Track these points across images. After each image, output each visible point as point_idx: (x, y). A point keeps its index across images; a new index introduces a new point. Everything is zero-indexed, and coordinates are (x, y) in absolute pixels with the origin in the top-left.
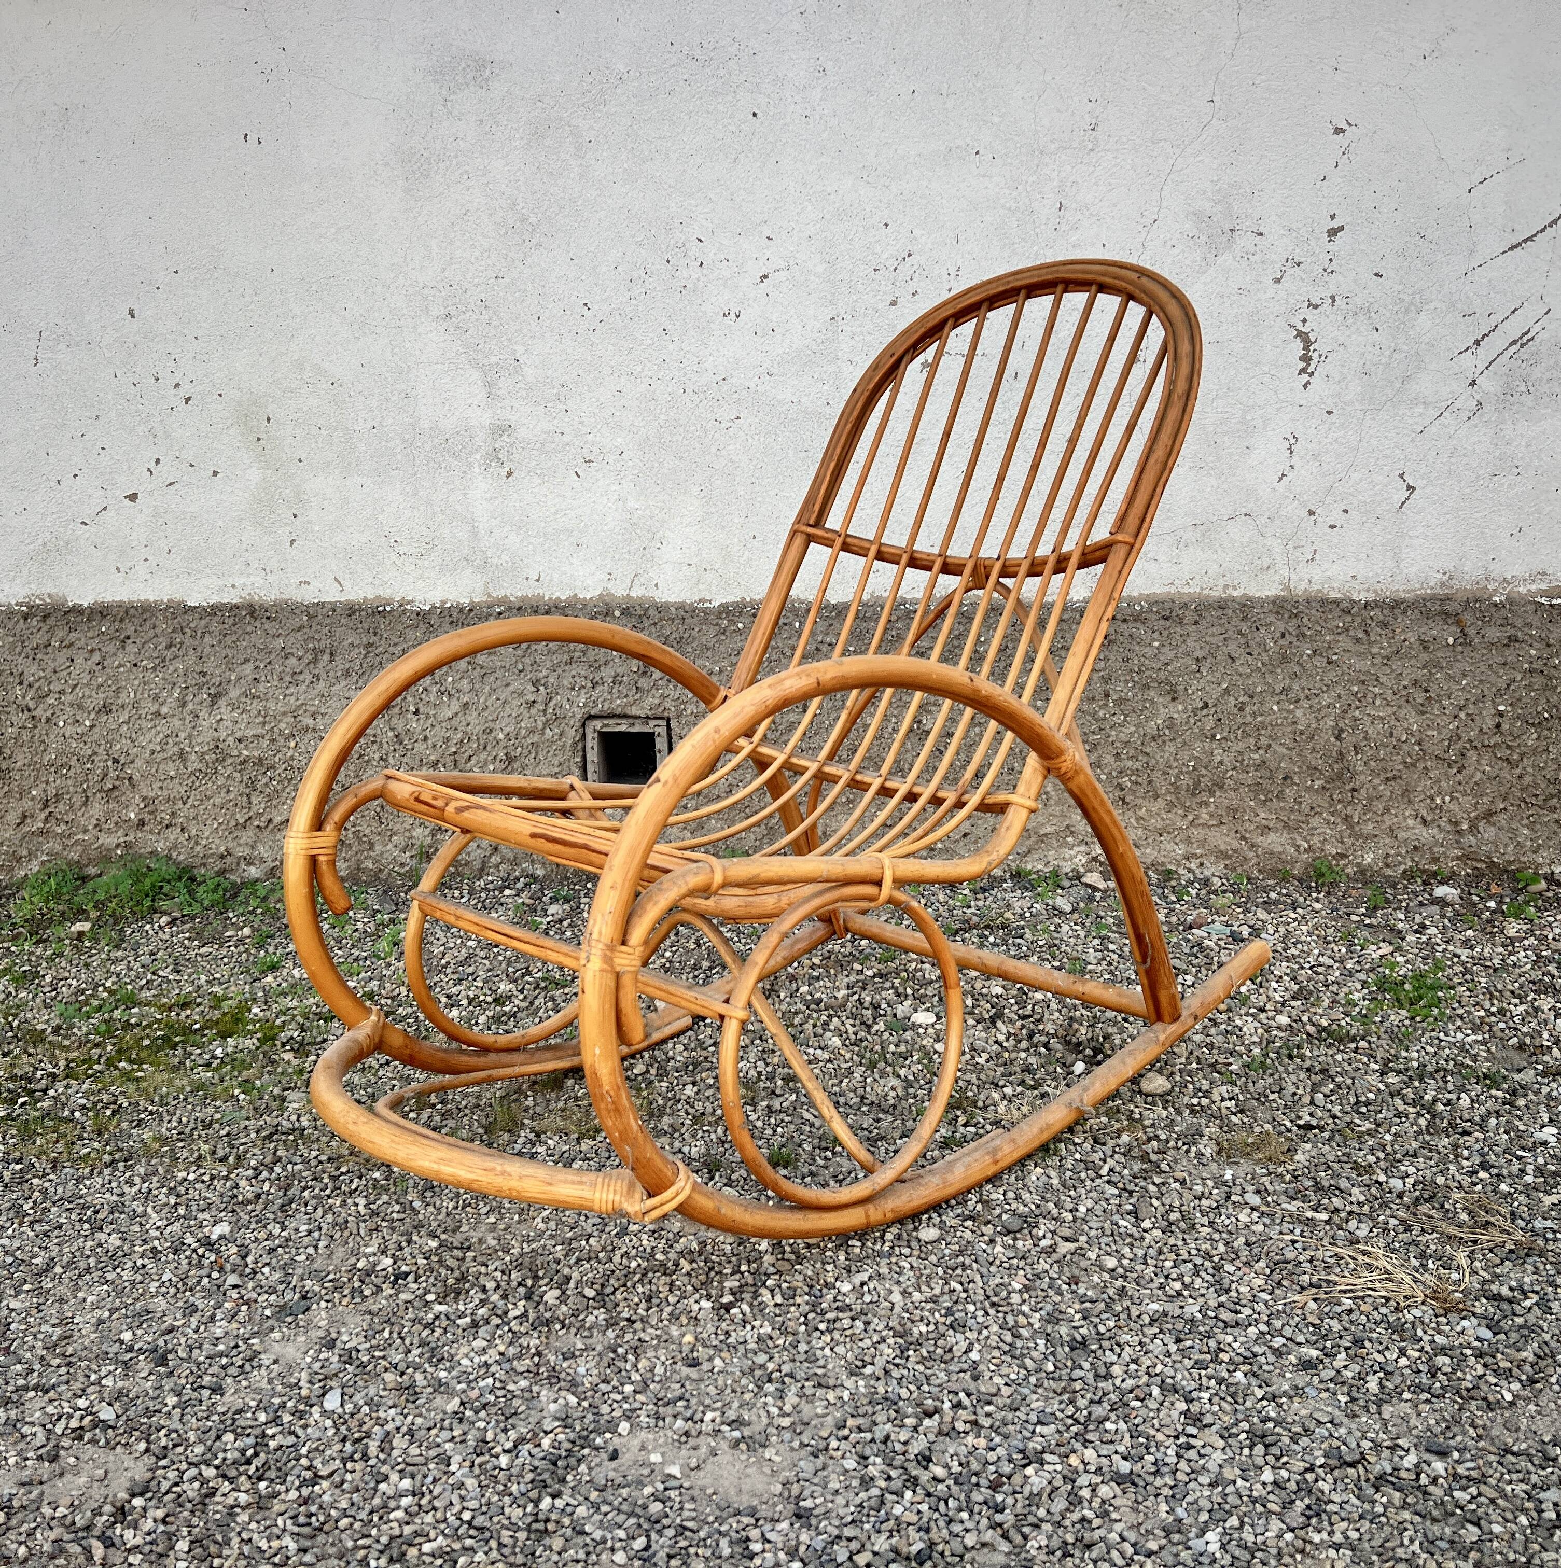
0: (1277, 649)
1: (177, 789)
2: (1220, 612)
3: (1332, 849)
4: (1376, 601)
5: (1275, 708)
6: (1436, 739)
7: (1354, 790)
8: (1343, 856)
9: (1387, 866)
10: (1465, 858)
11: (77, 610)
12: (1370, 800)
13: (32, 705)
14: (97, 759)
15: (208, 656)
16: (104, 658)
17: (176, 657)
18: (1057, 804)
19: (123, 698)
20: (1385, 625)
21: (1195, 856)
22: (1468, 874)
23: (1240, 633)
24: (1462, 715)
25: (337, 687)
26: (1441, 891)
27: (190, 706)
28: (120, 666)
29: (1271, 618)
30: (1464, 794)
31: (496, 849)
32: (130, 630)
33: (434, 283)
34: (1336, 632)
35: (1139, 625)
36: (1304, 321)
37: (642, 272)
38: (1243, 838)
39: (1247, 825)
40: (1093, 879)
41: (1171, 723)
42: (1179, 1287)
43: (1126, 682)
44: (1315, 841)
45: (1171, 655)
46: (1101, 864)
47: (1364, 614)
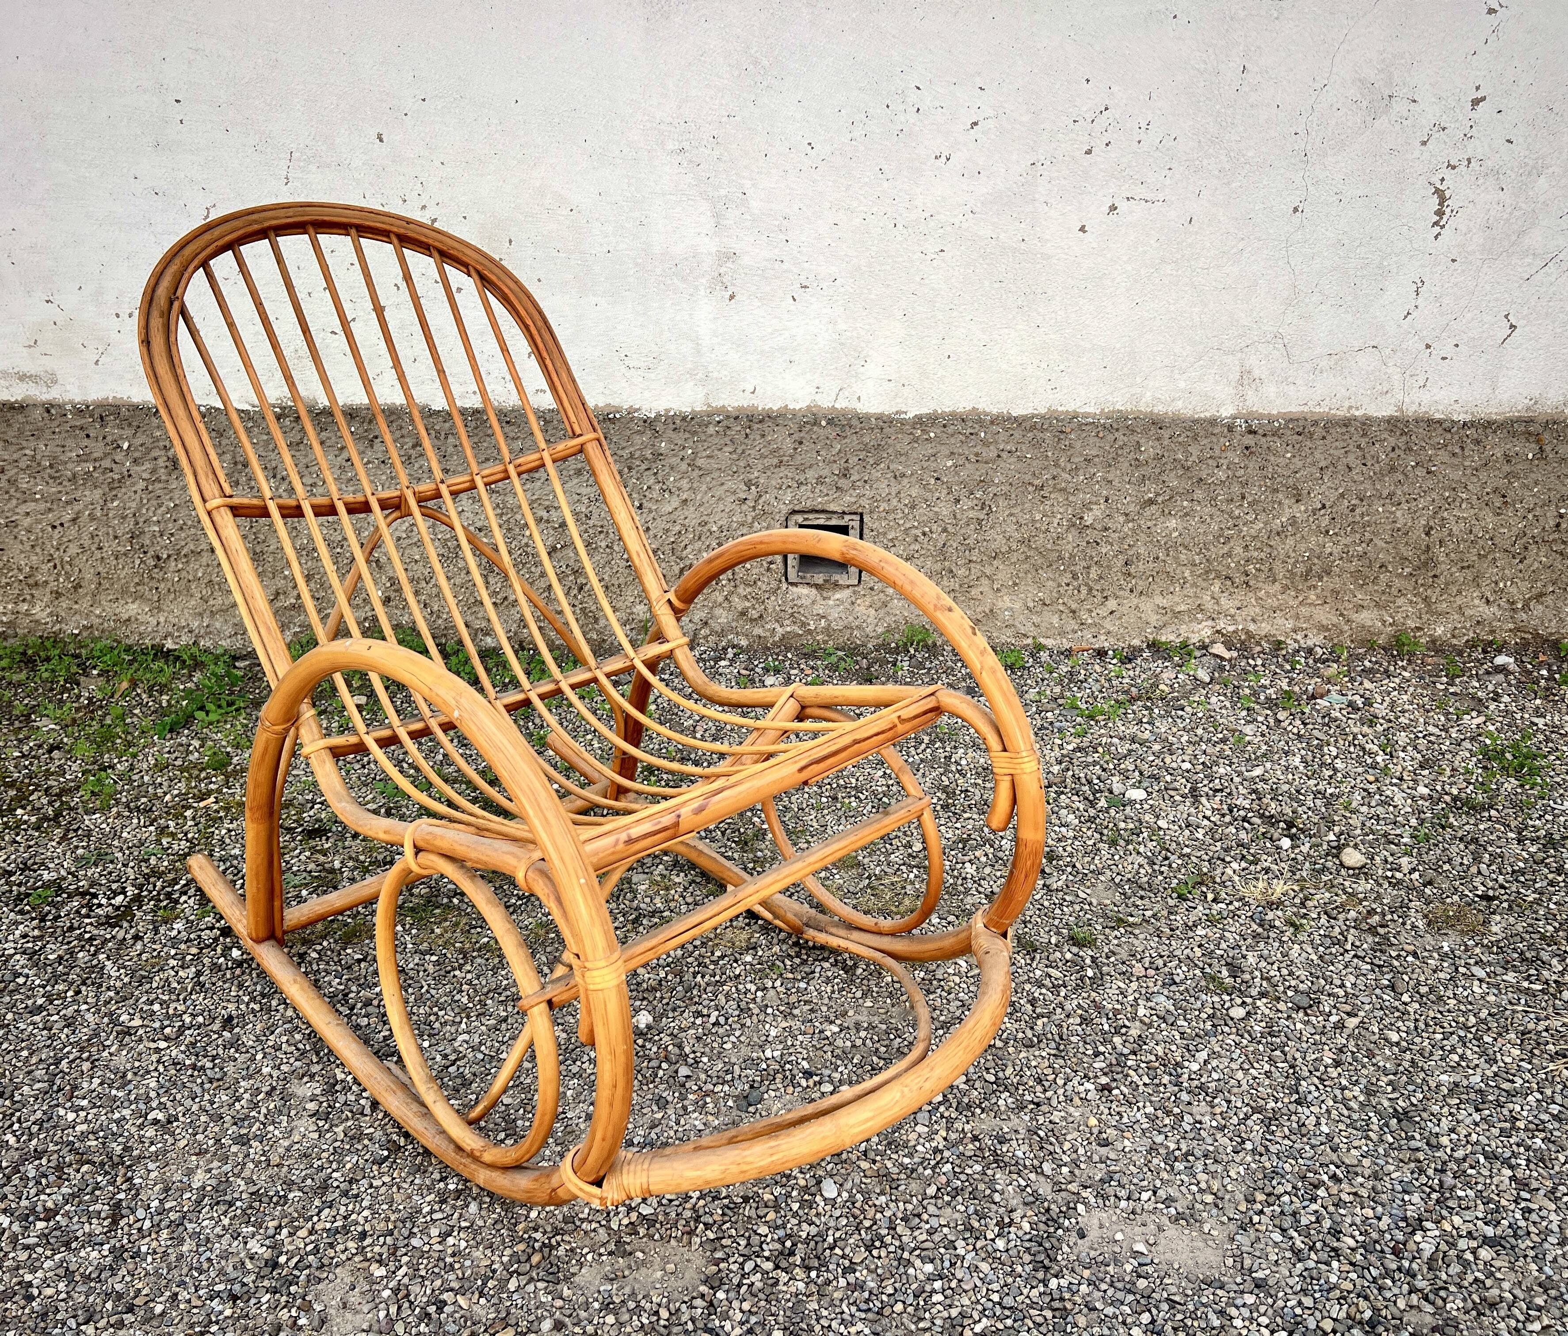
0: (1387, 461)
1: (421, 570)
2: (1344, 430)
3: (1411, 624)
4: (1472, 422)
5: (1381, 509)
6: (1506, 536)
7: (1435, 576)
8: (1419, 629)
9: (1454, 636)
10: (1517, 630)
12: (1447, 584)
14: (346, 543)
18: (1192, 586)
20: (1478, 442)
21: (1302, 629)
22: (1517, 644)
23: (1359, 447)
24: (1530, 516)
26: (1500, 659)
28: (369, 462)
29: (1385, 435)
30: (1523, 580)
33: (670, 119)
34: (1437, 447)
35: (1276, 439)
36: (1443, 180)
37: (863, 116)
38: (1341, 615)
39: (1346, 604)
40: (1219, 649)
41: (1293, 520)
42: (1456, 1058)
43: (1260, 486)
44: (1399, 617)
45: (1300, 464)
46: (1223, 635)
47: (1462, 432)
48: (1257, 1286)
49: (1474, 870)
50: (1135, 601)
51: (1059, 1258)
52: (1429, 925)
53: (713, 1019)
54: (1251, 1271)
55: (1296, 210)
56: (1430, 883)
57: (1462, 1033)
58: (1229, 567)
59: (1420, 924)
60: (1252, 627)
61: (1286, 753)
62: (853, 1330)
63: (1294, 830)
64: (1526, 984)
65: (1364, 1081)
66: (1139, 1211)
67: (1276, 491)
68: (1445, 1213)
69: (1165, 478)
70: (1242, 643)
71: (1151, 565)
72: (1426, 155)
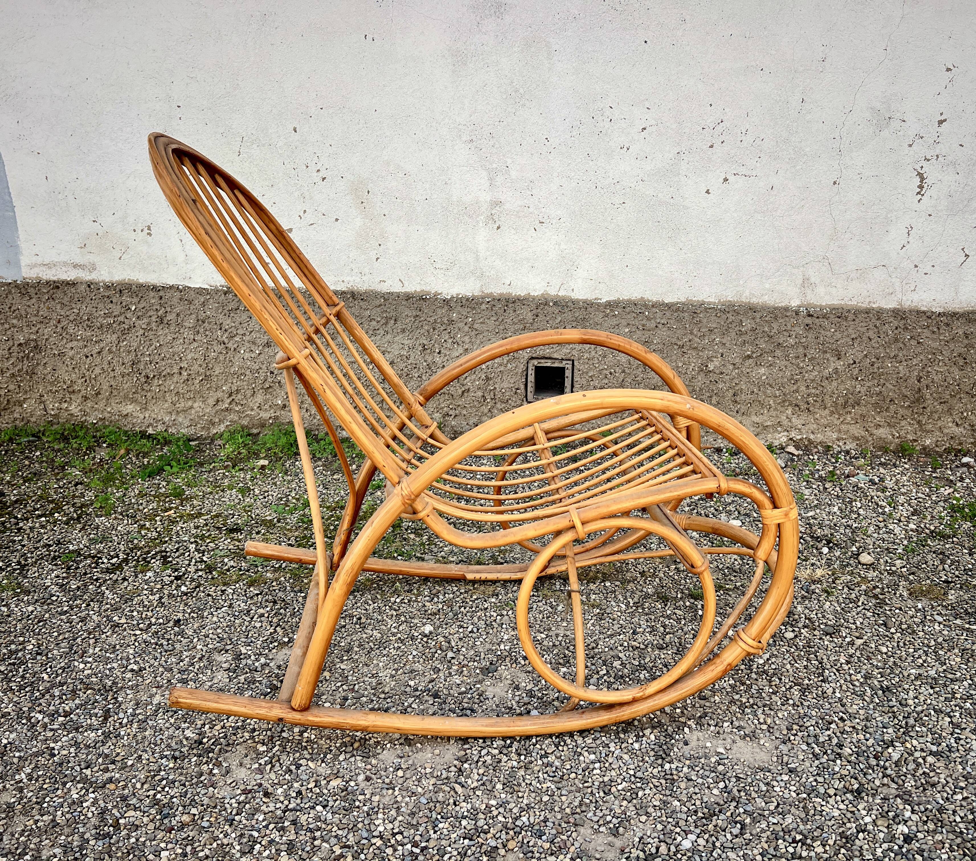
0: (893, 335)
2: (866, 315)
3: (910, 437)
4: (944, 313)
5: (890, 365)
6: (967, 384)
7: (924, 408)
8: (915, 441)
9: (937, 446)
12: (931, 413)
13: (226, 341)
14: (261, 371)
18: (774, 410)
20: (947, 325)
21: (843, 439)
23: (875, 326)
25: (397, 338)
26: (965, 460)
29: (891, 319)
33: (465, 123)
34: (923, 327)
35: (825, 320)
36: (922, 167)
37: (579, 123)
38: (867, 430)
39: (870, 424)
40: (791, 449)
41: (836, 371)
42: (921, 661)
43: (816, 349)
44: (902, 433)
45: (839, 336)
46: (794, 441)
47: (938, 319)
48: (790, 771)
49: (940, 567)
50: (740, 418)
51: (672, 754)
52: (910, 594)
53: (469, 629)
54: (787, 764)
55: (835, 183)
56: (913, 573)
57: (926, 649)
58: (797, 399)
59: (905, 594)
60: (812, 437)
61: (829, 505)
62: (545, 786)
63: (831, 545)
64: (967, 626)
65: (864, 672)
66: (721, 732)
67: (825, 352)
68: (907, 738)
69: (758, 343)
70: (806, 446)
71: (749, 396)
72: (912, 153)
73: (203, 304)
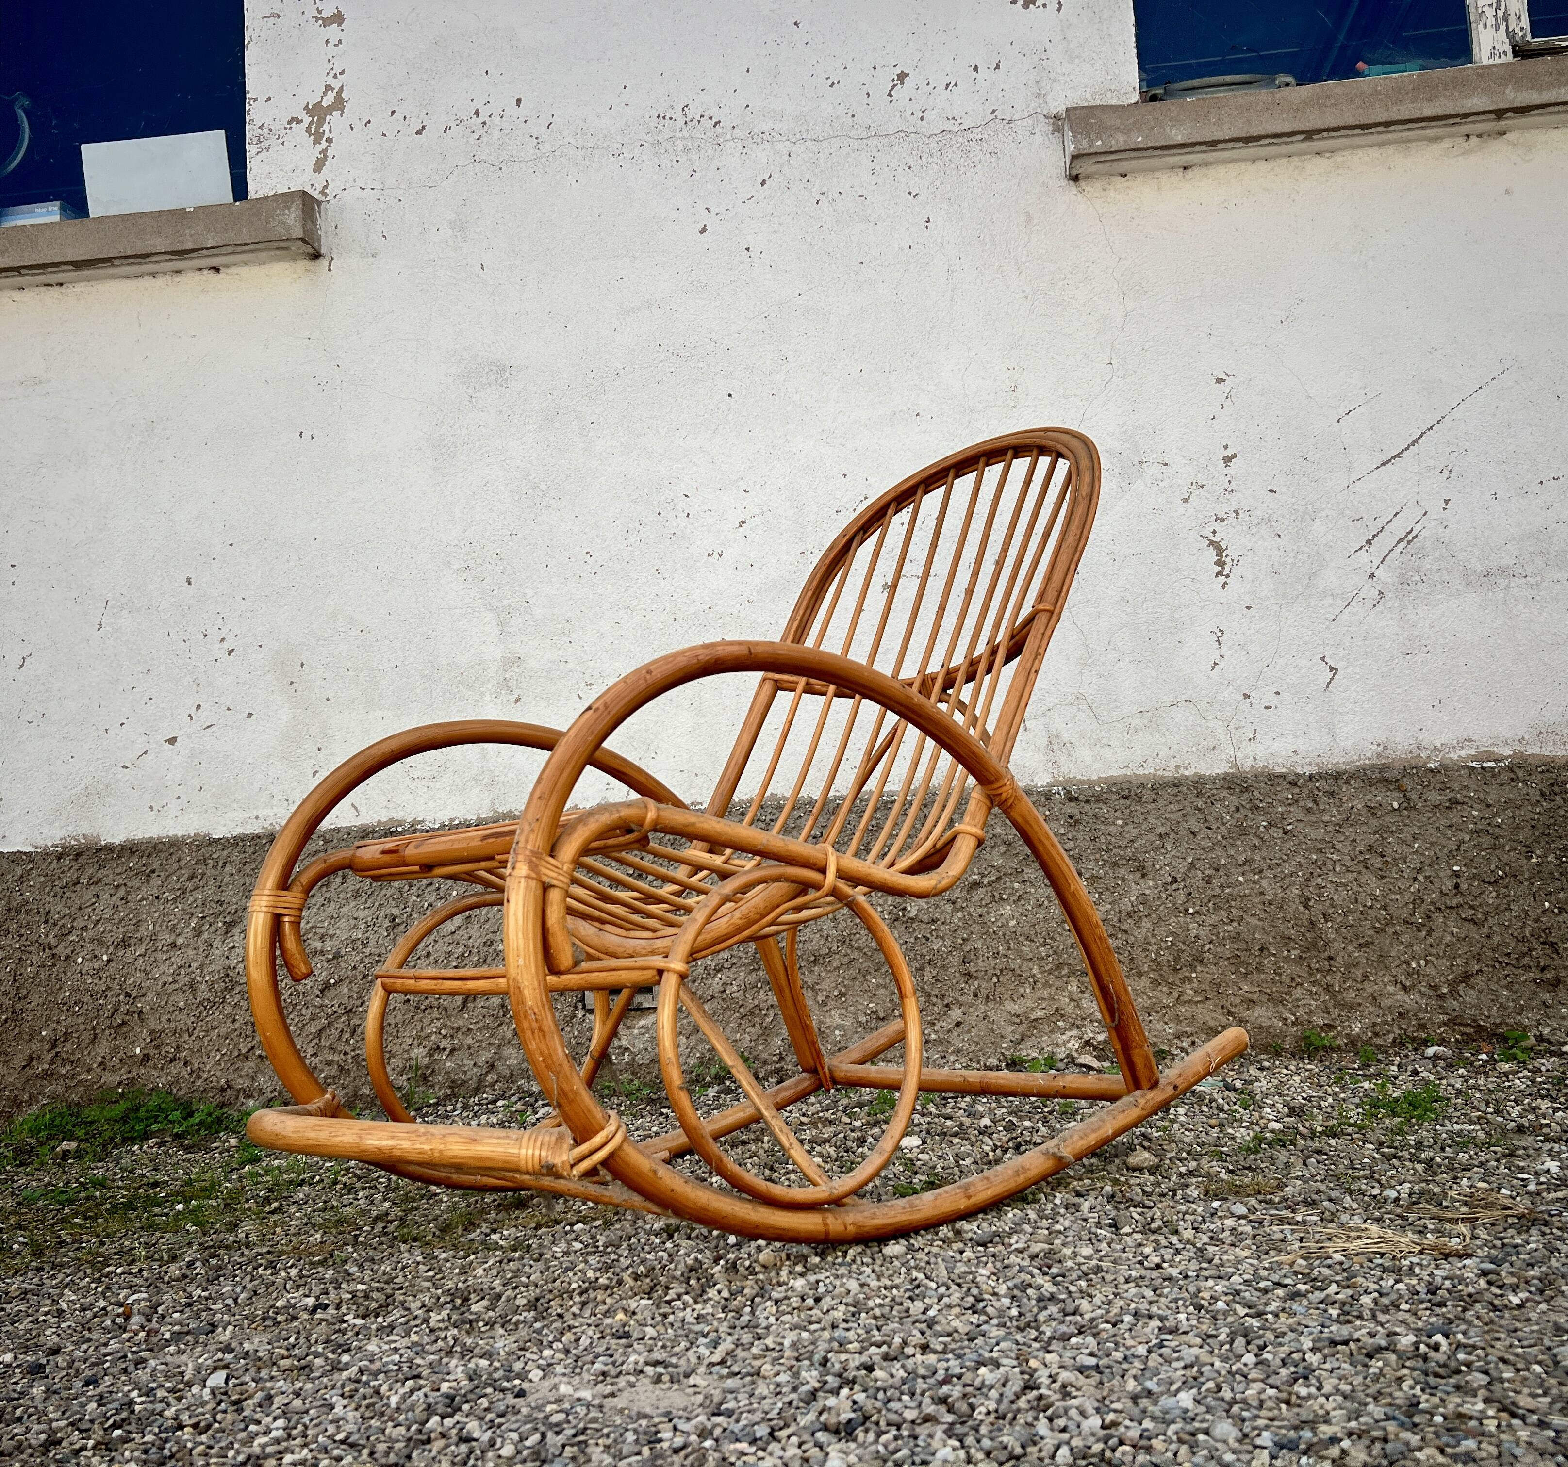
0: (1233, 822)
1: (185, 1020)
2: (1176, 790)
3: (1319, 1020)
4: (1320, 774)
5: (1241, 879)
6: (1400, 902)
7: (1330, 958)
8: (1331, 1027)
9: (1376, 1034)
10: (1453, 1022)
11: (109, 848)
12: (1348, 967)
13: (53, 944)
14: (109, 994)
15: (227, 884)
16: (128, 893)
17: (197, 888)
19: (143, 932)
20: (1332, 794)
21: (1186, 1035)
22: (1457, 1040)
23: (1197, 808)
24: (1421, 878)
25: (346, 908)
26: (1432, 1051)
27: (205, 936)
28: (143, 899)
29: (1224, 793)
30: (1438, 957)
31: (492, 1066)
32: (156, 865)
33: (456, 542)
34: (1286, 802)
35: (1101, 805)
36: (1214, 532)
37: (637, 525)
38: (1230, 1013)
39: (1232, 998)
40: (1087, 1060)
41: (1143, 899)
43: (1097, 860)
44: (1301, 1013)
45: (1135, 832)
46: (1095, 1048)
47: (1310, 785)
50: (983, 1008)
52: (1205, 1194)
67: (1116, 865)
71: (992, 962)
72: (1191, 511)
73: (21, 880)
